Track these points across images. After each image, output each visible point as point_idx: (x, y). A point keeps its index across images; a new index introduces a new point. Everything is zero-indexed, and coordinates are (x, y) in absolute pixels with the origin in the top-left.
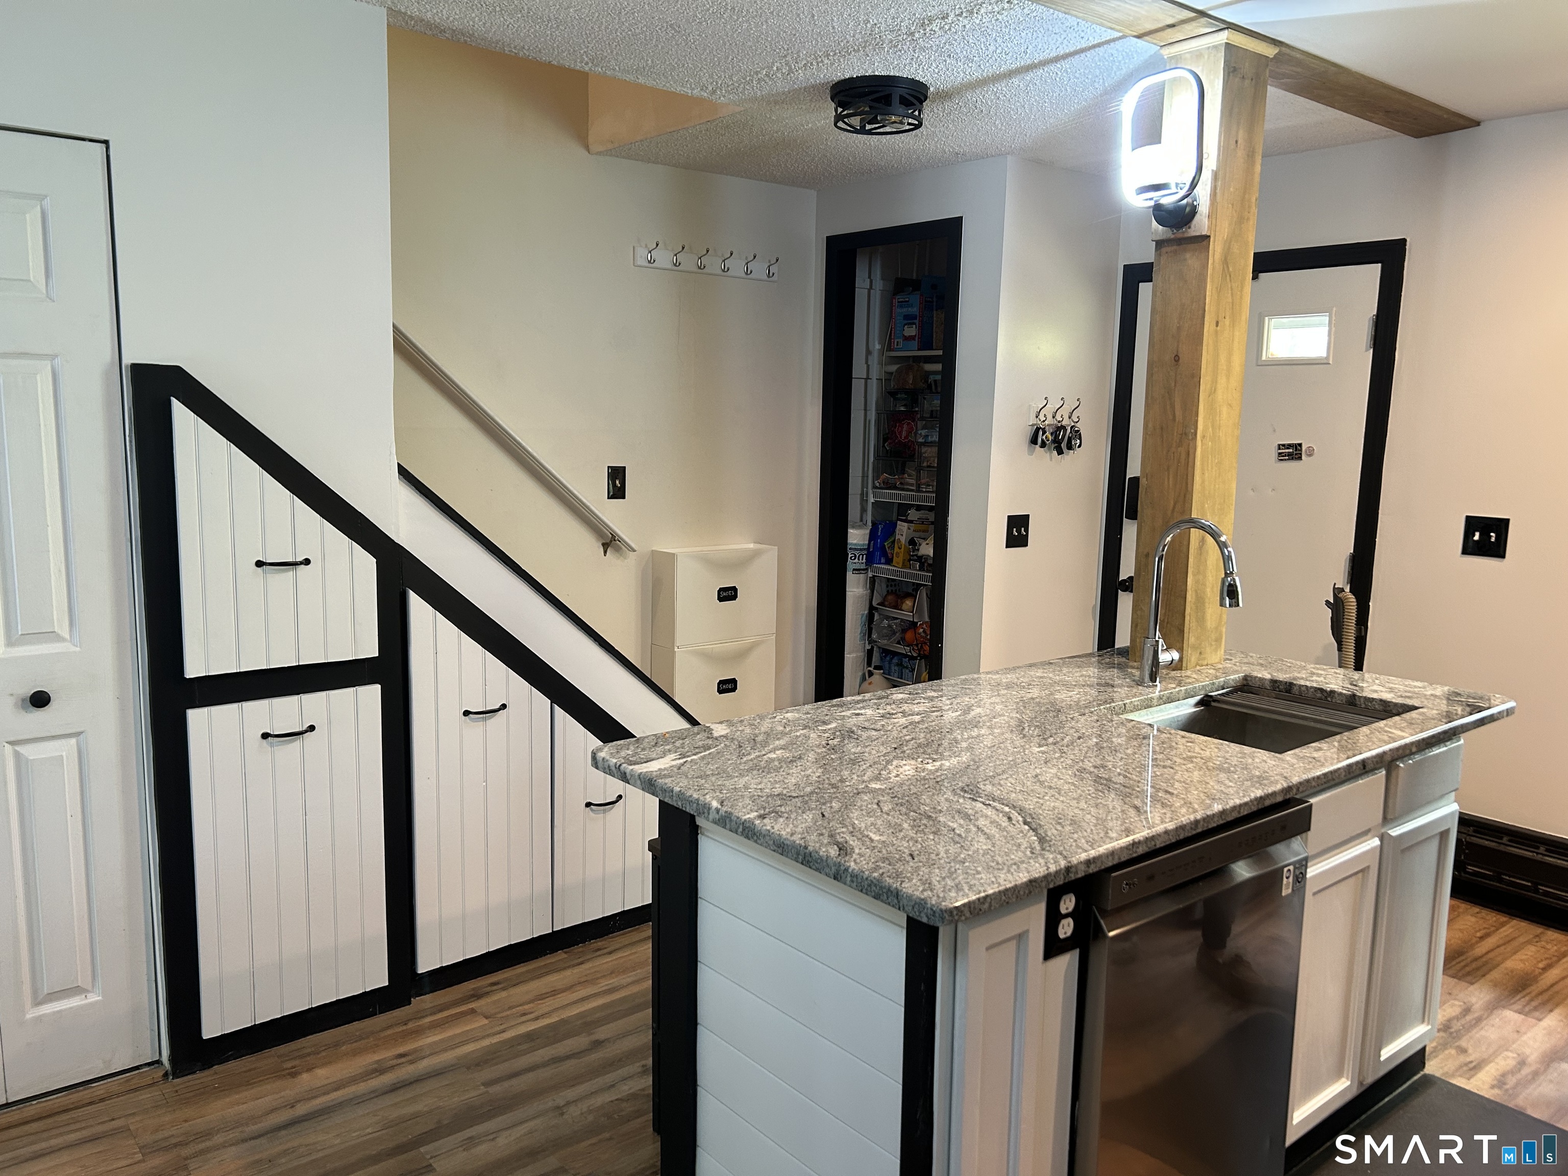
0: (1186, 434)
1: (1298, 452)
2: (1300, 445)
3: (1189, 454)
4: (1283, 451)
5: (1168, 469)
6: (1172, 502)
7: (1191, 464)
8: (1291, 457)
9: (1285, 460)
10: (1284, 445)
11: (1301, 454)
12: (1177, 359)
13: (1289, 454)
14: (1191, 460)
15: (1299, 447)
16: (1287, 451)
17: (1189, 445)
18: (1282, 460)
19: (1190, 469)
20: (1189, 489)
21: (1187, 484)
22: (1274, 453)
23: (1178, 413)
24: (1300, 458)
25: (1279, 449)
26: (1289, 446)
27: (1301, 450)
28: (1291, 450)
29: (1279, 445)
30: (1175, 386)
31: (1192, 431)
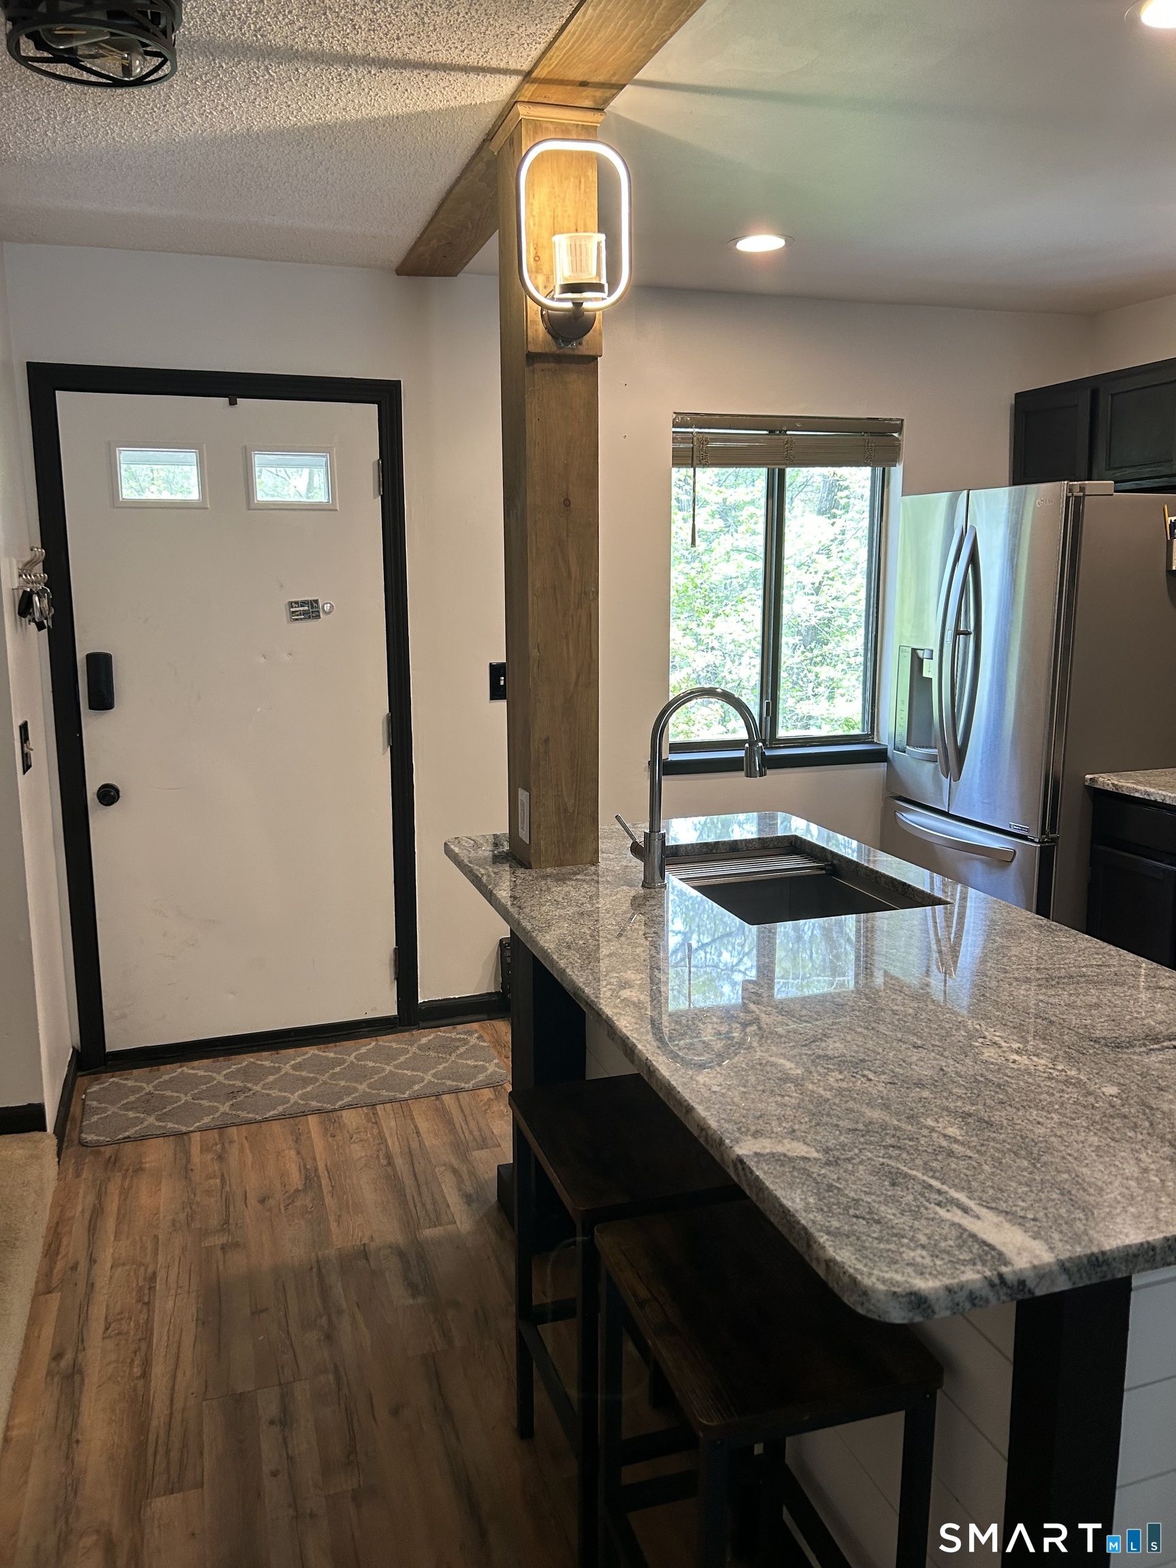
0: (585, 594)
1: (314, 610)
2: (316, 601)
3: (590, 616)
4: (297, 609)
5: (567, 636)
6: (574, 675)
7: (593, 628)
8: (307, 616)
9: (301, 619)
10: (296, 603)
11: (318, 612)
12: (567, 503)
13: (305, 613)
14: (593, 623)
15: (315, 605)
16: (301, 609)
17: (590, 607)
18: (297, 620)
19: (593, 633)
20: (594, 656)
21: (591, 650)
22: (283, 613)
23: (574, 569)
24: (319, 617)
25: (292, 607)
26: (303, 603)
27: (318, 607)
28: (307, 608)
29: (291, 603)
30: (567, 536)
31: (593, 589)
